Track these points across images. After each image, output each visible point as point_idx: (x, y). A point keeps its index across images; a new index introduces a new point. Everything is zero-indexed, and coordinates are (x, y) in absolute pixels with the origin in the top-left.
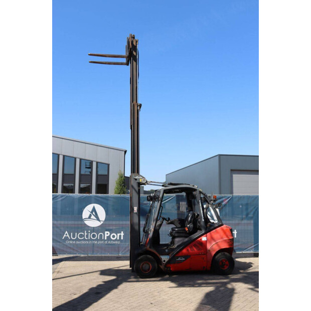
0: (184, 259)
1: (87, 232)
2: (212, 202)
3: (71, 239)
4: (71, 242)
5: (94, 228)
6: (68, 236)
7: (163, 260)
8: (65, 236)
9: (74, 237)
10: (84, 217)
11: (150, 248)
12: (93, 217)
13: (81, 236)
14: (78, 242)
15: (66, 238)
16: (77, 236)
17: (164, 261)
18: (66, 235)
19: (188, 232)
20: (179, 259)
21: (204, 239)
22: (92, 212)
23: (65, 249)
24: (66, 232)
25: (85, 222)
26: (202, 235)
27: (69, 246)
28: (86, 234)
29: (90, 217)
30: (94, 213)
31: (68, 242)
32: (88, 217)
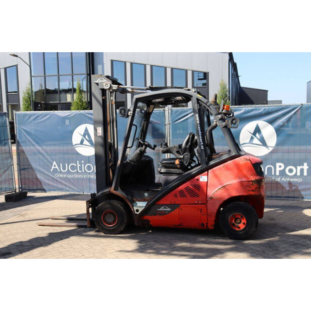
0: (169, 209)
1: (81, 163)
2: (220, 116)
3: (61, 172)
4: (61, 176)
5: (89, 157)
6: (57, 167)
7: (135, 208)
8: (53, 167)
9: (64, 169)
10: (74, 143)
11: (116, 189)
12: (86, 142)
13: (73, 168)
14: (69, 176)
15: (55, 171)
16: (68, 167)
17: (137, 211)
18: (55, 166)
19: (179, 166)
20: (162, 209)
21: (203, 178)
22: (84, 136)
23: (55, 184)
24: (55, 163)
25: (76, 149)
26: (200, 172)
27: (60, 180)
28: (78, 165)
29: (82, 143)
30: (87, 137)
31: (58, 176)
32: (79, 143)
